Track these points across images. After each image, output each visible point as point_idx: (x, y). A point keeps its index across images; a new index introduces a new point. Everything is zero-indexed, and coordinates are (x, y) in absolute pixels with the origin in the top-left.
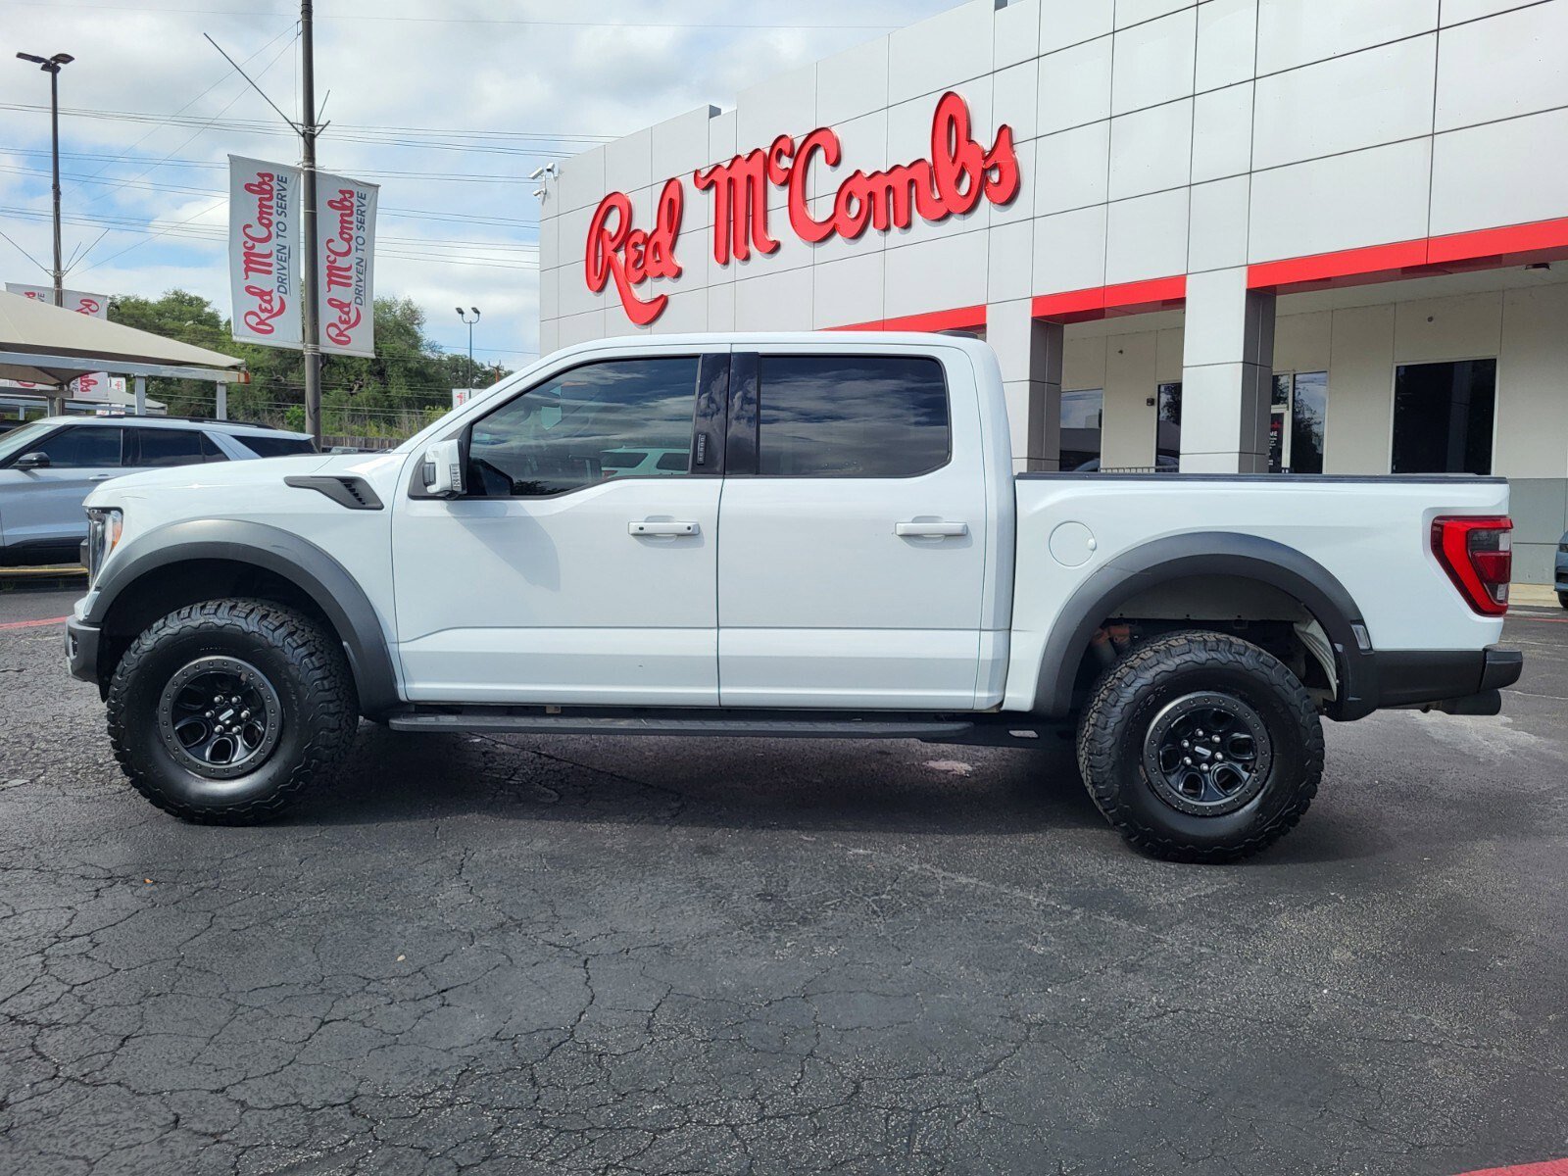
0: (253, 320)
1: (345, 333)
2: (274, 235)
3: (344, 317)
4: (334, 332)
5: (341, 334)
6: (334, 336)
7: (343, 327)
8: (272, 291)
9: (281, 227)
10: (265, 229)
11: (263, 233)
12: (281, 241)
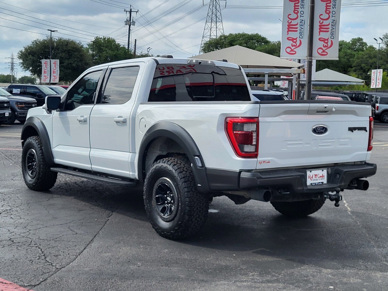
0: (289, 50)
1: (325, 51)
2: (299, 16)
3: (325, 44)
4: (320, 51)
5: (324, 51)
6: (320, 53)
7: (324, 49)
8: (297, 38)
9: (302, 13)
10: (296, 14)
11: (295, 16)
12: (302, 18)
